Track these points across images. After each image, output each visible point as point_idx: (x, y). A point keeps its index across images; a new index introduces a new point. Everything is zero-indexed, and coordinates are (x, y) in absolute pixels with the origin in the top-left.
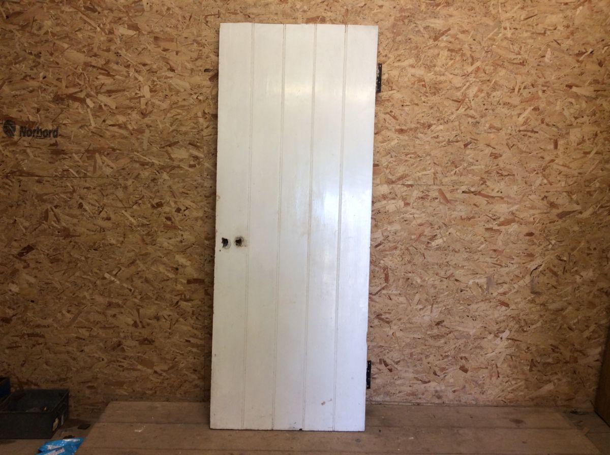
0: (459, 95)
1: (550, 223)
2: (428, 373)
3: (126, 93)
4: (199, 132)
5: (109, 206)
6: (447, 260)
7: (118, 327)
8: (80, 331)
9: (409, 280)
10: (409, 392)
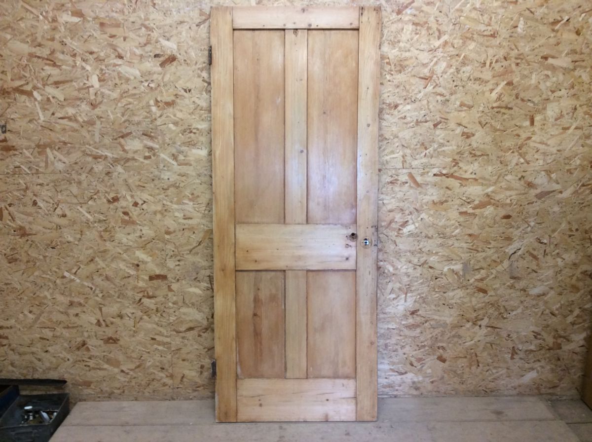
0: (426, 72)
1: (528, 204)
2: (404, 364)
3: (74, 84)
4: (152, 122)
5: (63, 203)
6: (420, 247)
7: (81, 326)
8: (44, 331)
9: (381, 269)
10: (385, 384)
